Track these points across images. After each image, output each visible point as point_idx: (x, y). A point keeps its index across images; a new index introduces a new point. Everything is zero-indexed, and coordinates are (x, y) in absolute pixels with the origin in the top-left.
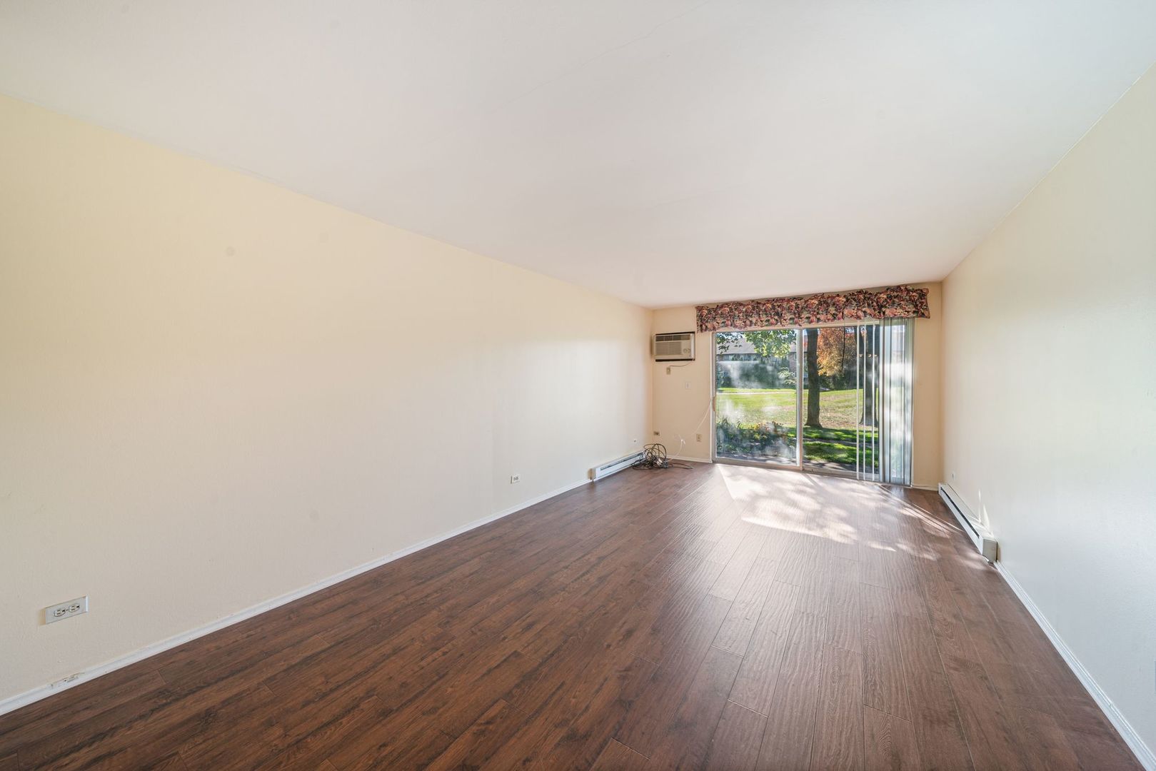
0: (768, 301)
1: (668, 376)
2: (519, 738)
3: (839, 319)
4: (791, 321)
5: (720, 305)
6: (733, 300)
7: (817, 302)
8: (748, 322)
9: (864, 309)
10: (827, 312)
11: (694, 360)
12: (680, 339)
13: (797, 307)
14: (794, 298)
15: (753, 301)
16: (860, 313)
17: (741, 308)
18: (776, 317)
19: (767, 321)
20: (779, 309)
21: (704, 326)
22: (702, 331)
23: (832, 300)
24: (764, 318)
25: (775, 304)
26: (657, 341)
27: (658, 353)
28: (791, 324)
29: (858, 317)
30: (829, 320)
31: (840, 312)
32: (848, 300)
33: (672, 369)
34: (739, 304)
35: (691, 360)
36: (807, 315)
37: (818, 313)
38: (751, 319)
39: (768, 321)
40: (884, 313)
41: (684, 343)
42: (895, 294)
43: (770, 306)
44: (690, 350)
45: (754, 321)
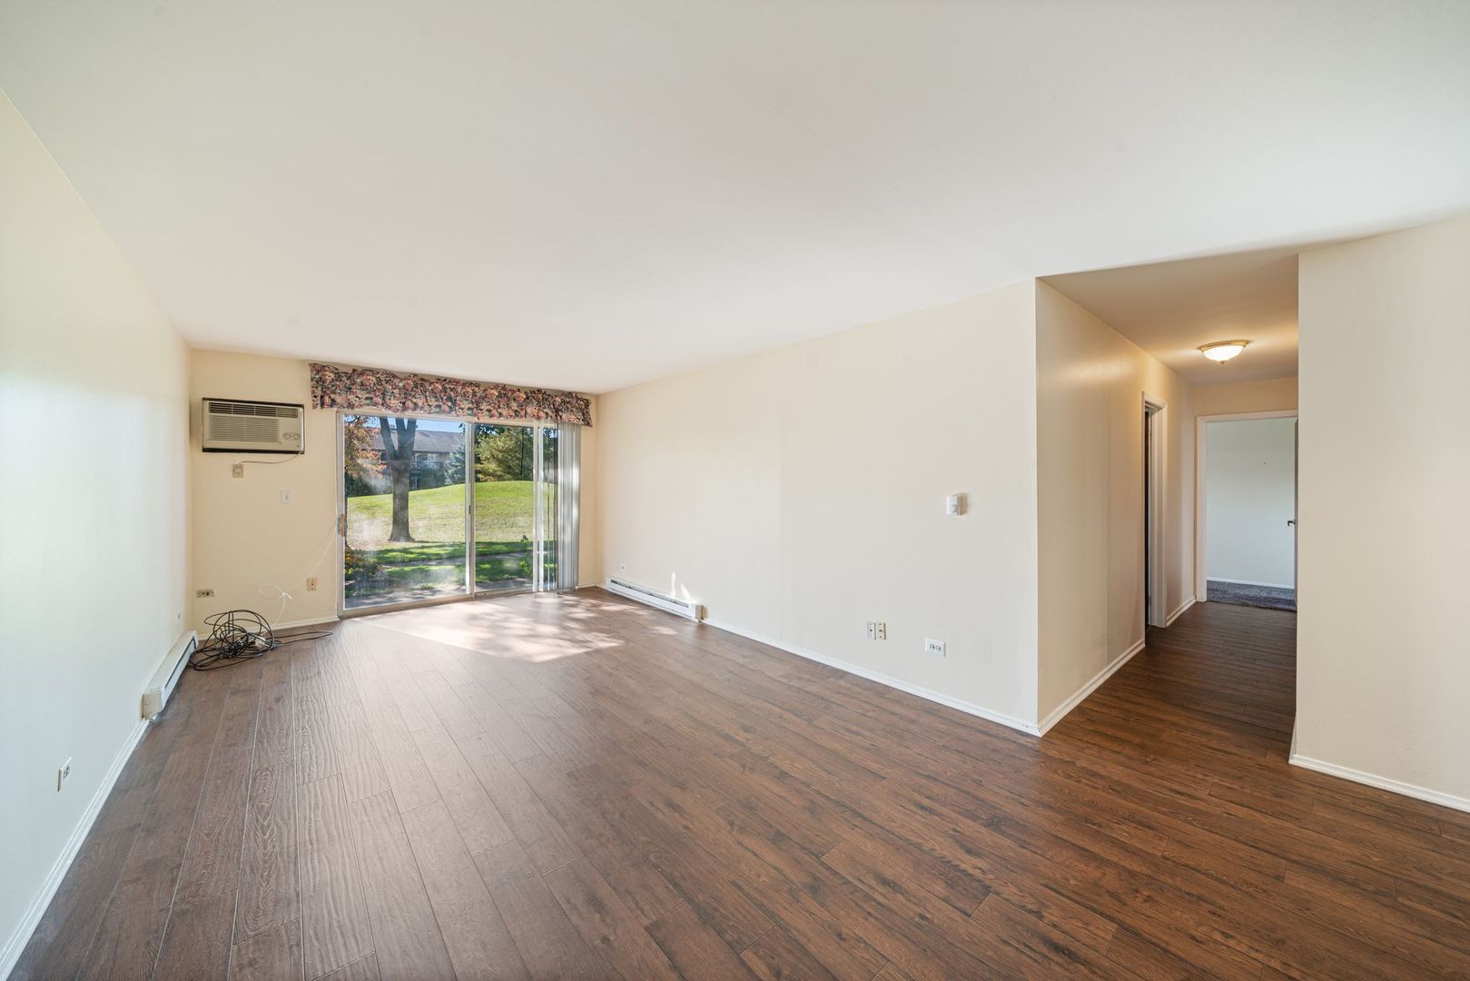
0: (439, 379)
1: (237, 480)
2: (809, 941)
3: (521, 417)
4: (470, 412)
5: (359, 370)
6: (384, 368)
7: (497, 394)
8: (409, 404)
9: (545, 410)
10: (509, 407)
11: (303, 453)
12: (274, 415)
13: (474, 394)
14: (471, 384)
15: (415, 375)
16: (542, 414)
17: (396, 381)
18: (450, 404)
19: (437, 406)
20: (452, 394)
21: (327, 398)
22: (322, 405)
23: (512, 394)
24: (433, 402)
25: (446, 385)
26: (212, 411)
27: (215, 436)
28: (469, 415)
29: (539, 418)
30: (511, 416)
31: (522, 409)
32: (528, 398)
33: (246, 466)
34: (391, 376)
35: (296, 453)
36: (488, 407)
37: (499, 407)
38: (414, 400)
39: (439, 406)
40: (561, 417)
41: (284, 424)
42: (567, 399)
43: (440, 387)
44: (299, 436)
45: (420, 404)
